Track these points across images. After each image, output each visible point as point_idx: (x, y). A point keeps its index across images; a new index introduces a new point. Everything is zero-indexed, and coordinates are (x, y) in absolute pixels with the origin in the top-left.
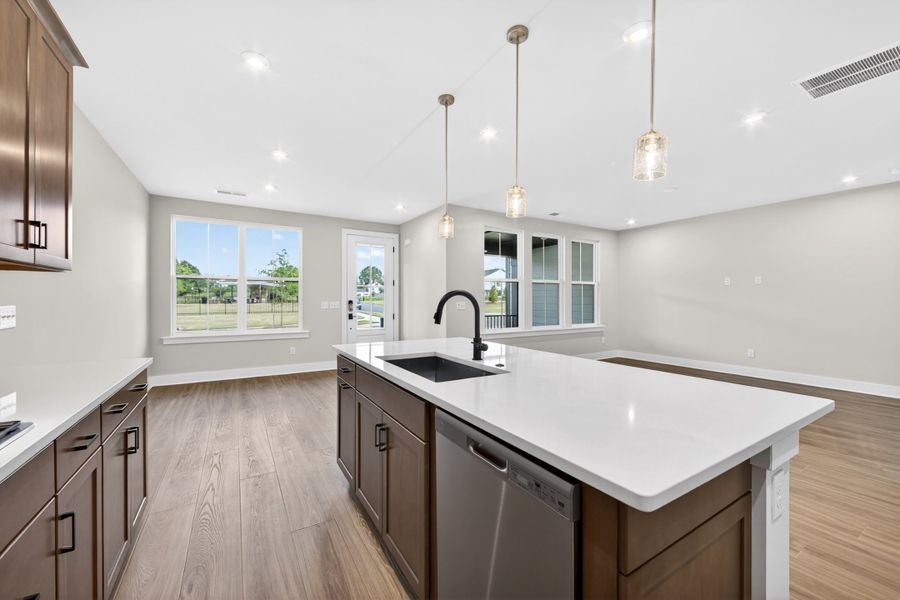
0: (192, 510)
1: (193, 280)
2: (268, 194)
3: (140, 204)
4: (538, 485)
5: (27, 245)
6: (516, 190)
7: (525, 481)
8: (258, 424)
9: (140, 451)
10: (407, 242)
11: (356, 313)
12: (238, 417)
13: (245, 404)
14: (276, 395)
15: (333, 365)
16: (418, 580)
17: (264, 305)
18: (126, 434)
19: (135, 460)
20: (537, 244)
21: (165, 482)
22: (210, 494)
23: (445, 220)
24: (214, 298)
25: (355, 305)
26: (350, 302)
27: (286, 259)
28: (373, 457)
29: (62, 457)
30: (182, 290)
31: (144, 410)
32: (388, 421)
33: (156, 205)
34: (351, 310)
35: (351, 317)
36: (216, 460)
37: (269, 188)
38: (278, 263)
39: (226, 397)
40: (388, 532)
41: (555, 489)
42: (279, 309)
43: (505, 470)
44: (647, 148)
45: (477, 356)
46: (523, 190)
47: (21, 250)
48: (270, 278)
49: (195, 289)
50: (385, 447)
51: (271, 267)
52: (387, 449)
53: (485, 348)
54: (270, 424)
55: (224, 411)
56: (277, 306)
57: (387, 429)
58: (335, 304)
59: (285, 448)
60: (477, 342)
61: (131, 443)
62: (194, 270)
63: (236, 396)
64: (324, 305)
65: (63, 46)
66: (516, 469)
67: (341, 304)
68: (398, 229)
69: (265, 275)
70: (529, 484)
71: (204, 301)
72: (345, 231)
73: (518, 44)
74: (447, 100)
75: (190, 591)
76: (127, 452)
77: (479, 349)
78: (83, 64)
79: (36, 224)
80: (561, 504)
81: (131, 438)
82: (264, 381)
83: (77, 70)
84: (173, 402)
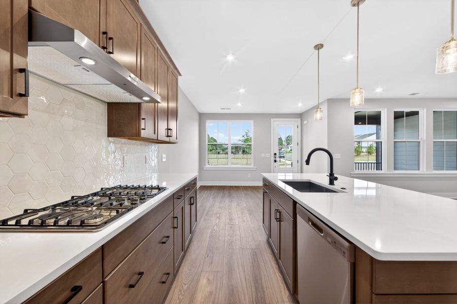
0: (209, 231)
1: (215, 145)
2: (239, 107)
3: (196, 117)
4: (335, 243)
5: (168, 136)
6: (357, 90)
7: (330, 240)
8: (234, 204)
9: (195, 204)
10: (305, 122)
11: (278, 159)
12: (227, 201)
13: (230, 195)
14: (242, 194)
15: (261, 184)
16: (290, 282)
17: (240, 155)
18: (191, 198)
19: (193, 207)
20: (398, 116)
21: (202, 219)
22: (216, 227)
23: (317, 111)
24: (222, 152)
25: (277, 156)
26: (275, 154)
27: (249, 134)
28: (275, 224)
29: (175, 200)
30: (211, 148)
31: (196, 191)
32: (280, 208)
33: (202, 118)
34: (275, 158)
35: (275, 161)
36: (218, 215)
37: (239, 104)
38: (245, 136)
39: (223, 192)
40: (280, 259)
41: (342, 245)
42: (246, 157)
43: (322, 234)
44: (447, 51)
45: (331, 183)
46: (362, 90)
47: (167, 138)
48: (243, 143)
49: (216, 148)
50: (279, 220)
51: (243, 138)
52: (280, 221)
53: (336, 179)
54: (239, 206)
55: (223, 197)
56: (245, 156)
57: (280, 212)
58: (268, 155)
59: (243, 216)
60: (331, 174)
61: (192, 202)
62: (215, 141)
63: (227, 192)
64: (263, 155)
65: (176, 71)
66: (327, 234)
67: (270, 155)
68: (301, 116)
69: (241, 142)
70: (332, 242)
71: (219, 153)
72: (272, 120)
73: (358, 6)
74: (319, 47)
75: (208, 256)
76: (191, 204)
77: (332, 179)
78: (180, 75)
79: (170, 129)
80: (344, 253)
81: (192, 199)
82: (237, 188)
83: (179, 77)
84: (206, 192)
